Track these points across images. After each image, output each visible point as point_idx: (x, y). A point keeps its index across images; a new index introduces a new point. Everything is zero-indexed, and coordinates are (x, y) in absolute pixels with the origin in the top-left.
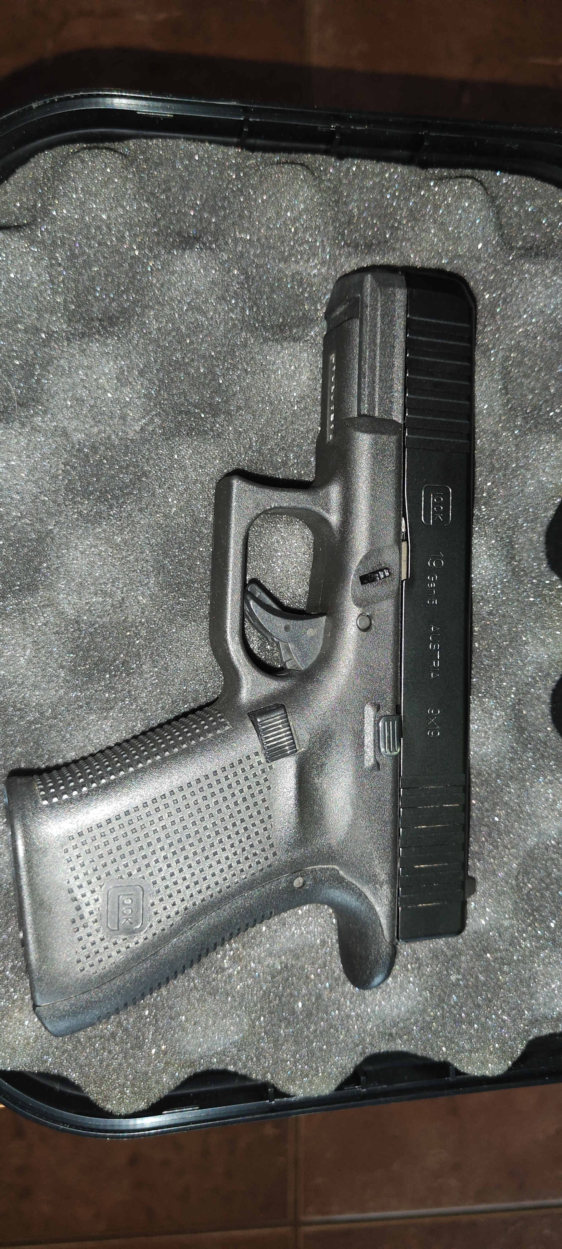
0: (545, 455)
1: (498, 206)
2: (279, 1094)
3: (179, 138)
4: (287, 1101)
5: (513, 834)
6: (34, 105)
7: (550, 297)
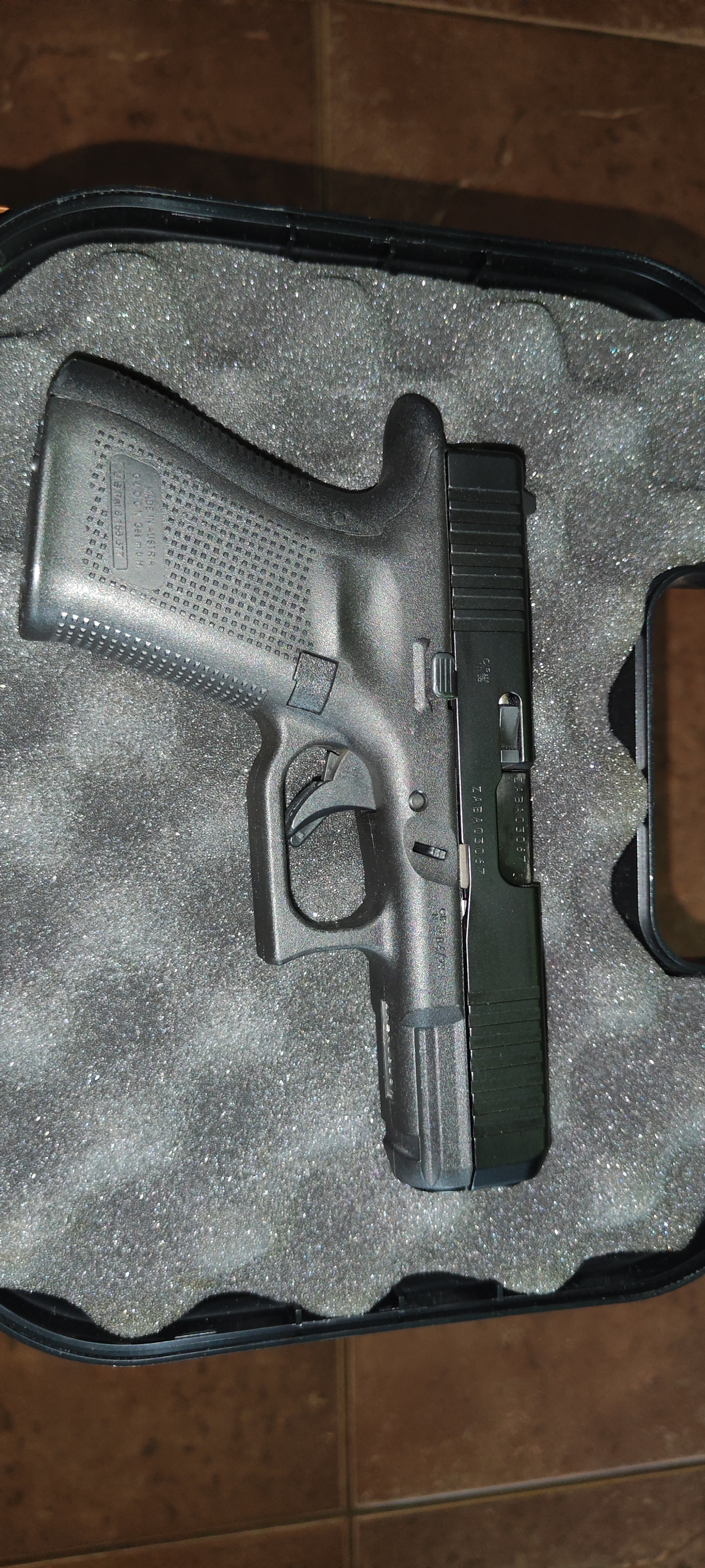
0: (610, 609)
1: (565, 333)
2: (308, 1315)
3: (218, 243)
4: (315, 1325)
5: (568, 1025)
6: (59, 201)
7: (618, 436)
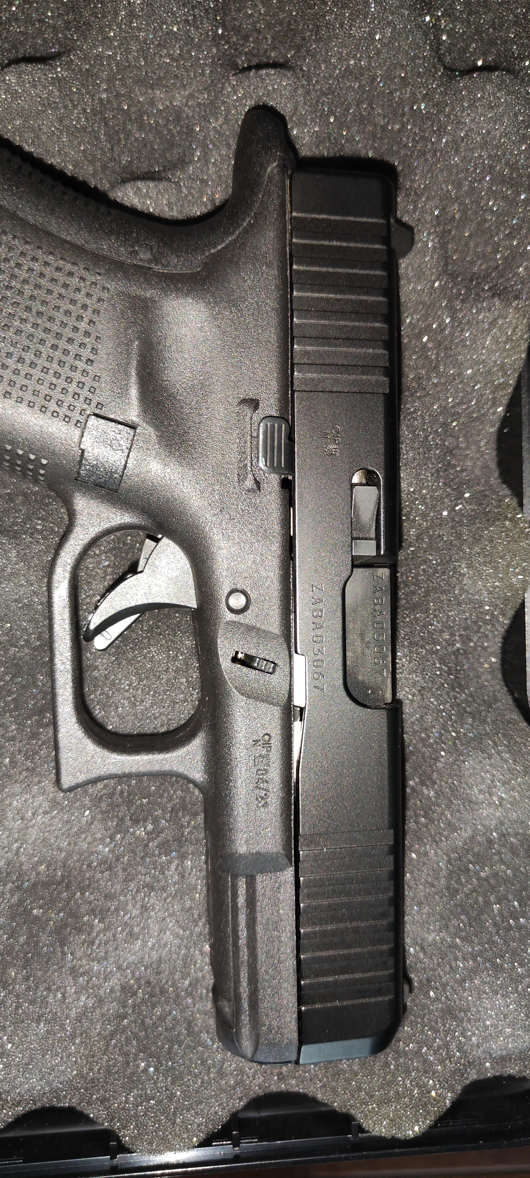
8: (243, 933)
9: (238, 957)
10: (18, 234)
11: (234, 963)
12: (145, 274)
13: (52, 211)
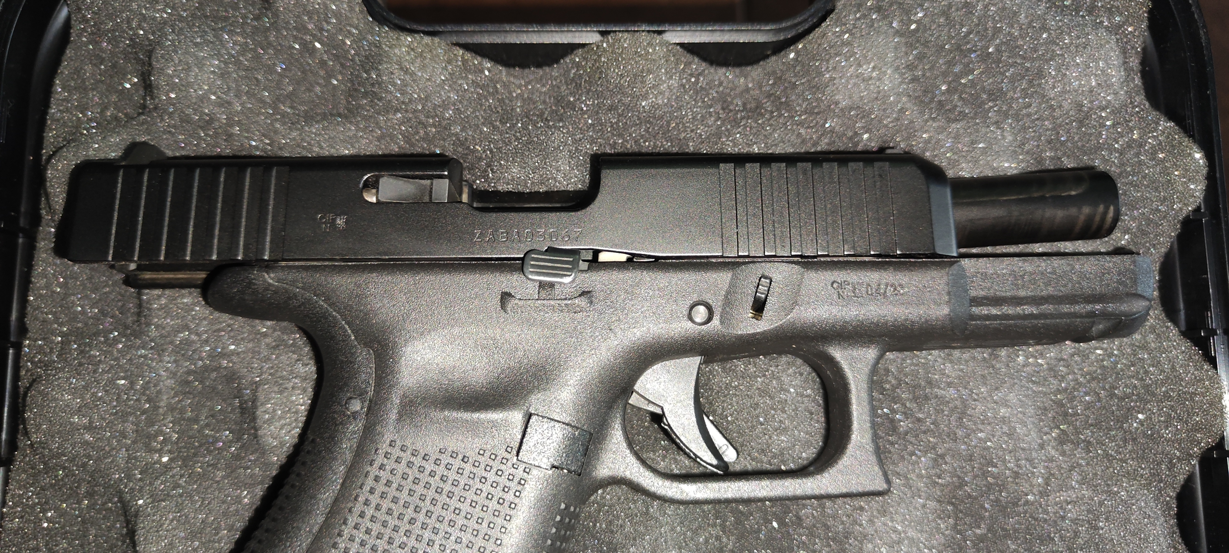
8: (1028, 309)
9: (1051, 314)
10: (337, 531)
11: (1057, 318)
12: (376, 404)
13: (313, 497)
